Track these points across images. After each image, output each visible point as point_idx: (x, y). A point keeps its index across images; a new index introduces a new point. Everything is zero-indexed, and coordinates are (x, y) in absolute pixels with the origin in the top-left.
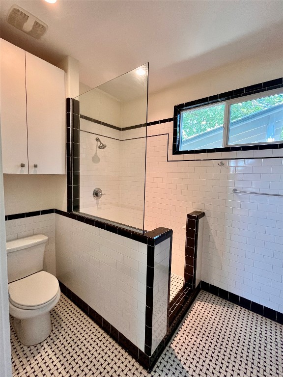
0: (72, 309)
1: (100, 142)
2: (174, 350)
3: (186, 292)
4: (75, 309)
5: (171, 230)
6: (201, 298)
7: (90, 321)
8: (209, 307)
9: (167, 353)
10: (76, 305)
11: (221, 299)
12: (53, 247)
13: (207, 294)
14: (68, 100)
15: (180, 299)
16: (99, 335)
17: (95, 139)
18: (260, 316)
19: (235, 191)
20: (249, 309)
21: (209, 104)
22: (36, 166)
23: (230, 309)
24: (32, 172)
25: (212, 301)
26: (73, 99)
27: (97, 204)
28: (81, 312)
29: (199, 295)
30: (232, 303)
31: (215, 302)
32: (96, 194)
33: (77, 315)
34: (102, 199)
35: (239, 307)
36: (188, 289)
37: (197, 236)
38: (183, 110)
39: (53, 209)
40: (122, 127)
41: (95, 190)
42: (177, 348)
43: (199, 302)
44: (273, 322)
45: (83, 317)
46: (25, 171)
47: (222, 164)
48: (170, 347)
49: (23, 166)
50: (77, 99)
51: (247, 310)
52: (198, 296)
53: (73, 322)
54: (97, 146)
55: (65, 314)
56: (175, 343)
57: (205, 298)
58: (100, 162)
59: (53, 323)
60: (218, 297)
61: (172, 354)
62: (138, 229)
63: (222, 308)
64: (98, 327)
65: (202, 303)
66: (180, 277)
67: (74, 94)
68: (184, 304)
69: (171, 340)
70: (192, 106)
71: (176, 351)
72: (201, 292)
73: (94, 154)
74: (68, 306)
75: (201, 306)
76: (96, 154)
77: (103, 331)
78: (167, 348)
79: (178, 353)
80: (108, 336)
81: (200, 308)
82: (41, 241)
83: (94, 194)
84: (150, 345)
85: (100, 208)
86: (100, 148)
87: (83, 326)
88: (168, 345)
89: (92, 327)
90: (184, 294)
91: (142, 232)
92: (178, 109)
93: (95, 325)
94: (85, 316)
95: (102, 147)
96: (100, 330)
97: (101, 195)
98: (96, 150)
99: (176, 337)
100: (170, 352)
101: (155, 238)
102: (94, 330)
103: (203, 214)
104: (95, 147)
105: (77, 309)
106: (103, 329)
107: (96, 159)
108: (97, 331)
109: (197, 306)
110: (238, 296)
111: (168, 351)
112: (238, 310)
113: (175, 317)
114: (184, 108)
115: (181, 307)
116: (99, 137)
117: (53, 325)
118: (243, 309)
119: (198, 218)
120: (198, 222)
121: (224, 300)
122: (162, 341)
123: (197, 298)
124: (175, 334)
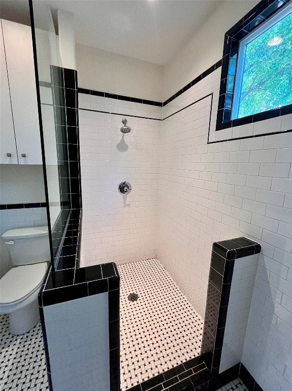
22: (24, 156)
27: (125, 200)
36: (203, 366)
40: (163, 101)
46: (14, 161)
49: (9, 155)
58: (129, 150)
73: (120, 140)
76: (123, 140)
83: (120, 188)
85: (129, 205)
86: (123, 131)
90: (190, 372)
92: (232, 38)
98: (123, 135)
116: (127, 118)
119: (230, 256)
120: (230, 263)
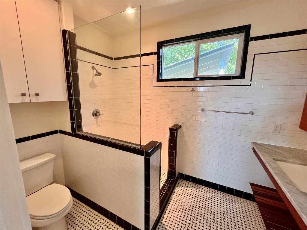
0: (83, 209)
1: (96, 70)
2: (164, 224)
3: (169, 182)
4: (85, 208)
5: (161, 143)
6: (179, 185)
7: (99, 215)
8: (185, 190)
9: (160, 227)
10: (86, 205)
11: (192, 183)
12: (60, 162)
13: (183, 181)
14: (64, 32)
15: (166, 188)
16: (108, 225)
17: (91, 67)
18: (217, 191)
19: (202, 109)
20: (210, 188)
21: (184, 42)
22: (37, 95)
23: (198, 189)
24: (34, 100)
25: (187, 186)
26: (69, 31)
27: (97, 122)
28: (91, 210)
29: (178, 182)
30: (199, 185)
31: (189, 186)
32: (95, 114)
33: (88, 212)
34: (101, 118)
35: (204, 187)
36: (170, 180)
37: (176, 142)
38: (165, 46)
39: (57, 131)
40: (114, 57)
41: (94, 111)
42: (166, 223)
43: (178, 188)
44: (224, 193)
45: (93, 213)
46: (26, 100)
47: (193, 90)
48: (161, 223)
49: (23, 95)
50: (73, 31)
51: (209, 188)
52: (177, 184)
53: (85, 218)
54: (93, 73)
55: (78, 213)
56: (164, 219)
57: (182, 184)
58: (97, 87)
59: (68, 223)
60: (190, 182)
61: (163, 227)
62: (136, 144)
63: (193, 189)
64: (106, 218)
65: (180, 188)
66: (164, 171)
67: (70, 27)
68: (168, 192)
69: (162, 218)
70: (172, 43)
71: (166, 225)
72: (179, 180)
73: (91, 81)
74: (79, 206)
75: (180, 190)
76: (93, 81)
77: (111, 221)
78: (159, 224)
79: (167, 226)
80: (116, 224)
81: (179, 192)
82: (49, 159)
83: (93, 114)
84: (149, 226)
85: (99, 125)
86: (96, 75)
87: (94, 220)
88: (160, 222)
89: (102, 219)
90: (168, 184)
91: (139, 147)
92: (161, 45)
93: (104, 218)
94: (95, 212)
95: (98, 74)
96: (108, 220)
97: (100, 115)
98: (93, 77)
99: (165, 215)
100: (162, 226)
101: (150, 151)
102: (103, 222)
103: (180, 127)
104: (91, 74)
105: (87, 207)
106: (110, 219)
107: (93, 85)
108: (106, 222)
109: (177, 191)
110: (204, 180)
111: (160, 226)
112: (204, 188)
113: (163, 202)
114: (165, 45)
115: (167, 194)
116: (94, 65)
117: (68, 224)
118: (206, 188)
119: (177, 130)
120: (177, 133)
121: (194, 184)
122: (156, 220)
123: (177, 185)
124: (164, 213)
